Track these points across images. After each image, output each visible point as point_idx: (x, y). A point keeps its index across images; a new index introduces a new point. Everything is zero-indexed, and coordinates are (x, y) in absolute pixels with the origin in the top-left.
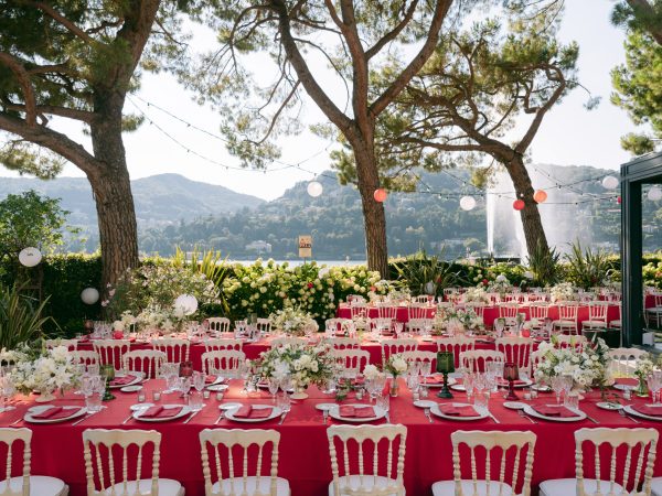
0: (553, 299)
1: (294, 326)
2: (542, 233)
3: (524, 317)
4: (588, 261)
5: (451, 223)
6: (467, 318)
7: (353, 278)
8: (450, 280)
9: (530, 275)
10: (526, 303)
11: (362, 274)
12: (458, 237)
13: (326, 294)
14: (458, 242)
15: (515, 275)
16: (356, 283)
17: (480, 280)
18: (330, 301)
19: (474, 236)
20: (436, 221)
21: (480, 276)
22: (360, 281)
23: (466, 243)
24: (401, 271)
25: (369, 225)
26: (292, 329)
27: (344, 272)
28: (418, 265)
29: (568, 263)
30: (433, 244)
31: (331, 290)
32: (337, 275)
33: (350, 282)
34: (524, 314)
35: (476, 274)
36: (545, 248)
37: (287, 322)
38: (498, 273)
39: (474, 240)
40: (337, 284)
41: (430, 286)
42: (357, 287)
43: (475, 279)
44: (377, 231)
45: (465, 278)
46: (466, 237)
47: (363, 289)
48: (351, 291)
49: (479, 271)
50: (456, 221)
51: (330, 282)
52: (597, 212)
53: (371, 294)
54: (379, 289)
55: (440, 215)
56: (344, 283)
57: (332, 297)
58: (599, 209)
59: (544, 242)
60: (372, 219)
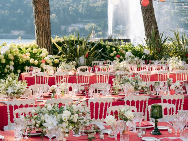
0: (170, 69)
1: (16, 91)
2: (155, 22)
3: (172, 81)
4: (183, 43)
5: (76, 11)
6: (137, 82)
7: (28, 54)
8: (96, 55)
9: (148, 52)
10: (154, 72)
11: (35, 51)
12: (81, 22)
13: (8, 66)
14: (81, 26)
15: (138, 52)
16: (31, 57)
17: (115, 55)
18: (11, 72)
19: (93, 22)
20: (65, 10)
21: (115, 52)
22: (33, 56)
23: (87, 27)
24: (60, 48)
25: (38, 13)
26: (14, 93)
27: (20, 49)
28: (72, 45)
29: (171, 43)
30: (63, 27)
31: (12, 63)
32: (16, 51)
33: (26, 57)
34: (172, 79)
35: (112, 51)
36: (157, 33)
37: (9, 88)
38: (127, 51)
39: (93, 25)
40: (16, 58)
41: (82, 60)
42: (32, 61)
43: (112, 54)
44: (44, 18)
45: (106, 54)
46: (87, 23)
47: (36, 62)
48: (27, 63)
49: (114, 49)
50: (80, 10)
51: (11, 56)
52: (176, 8)
53: (43, 65)
54: (48, 62)
55: (69, 5)
56: (21, 57)
57: (12, 68)
58: (177, 5)
59: (156, 29)
60: (40, 9)
